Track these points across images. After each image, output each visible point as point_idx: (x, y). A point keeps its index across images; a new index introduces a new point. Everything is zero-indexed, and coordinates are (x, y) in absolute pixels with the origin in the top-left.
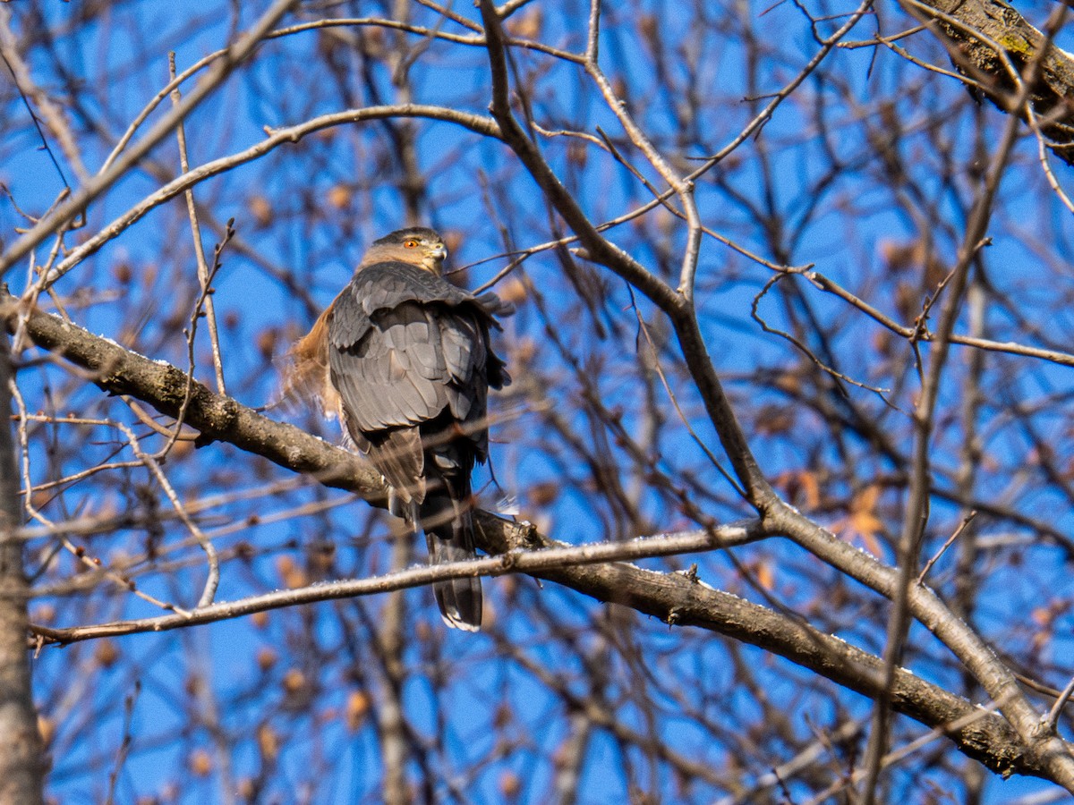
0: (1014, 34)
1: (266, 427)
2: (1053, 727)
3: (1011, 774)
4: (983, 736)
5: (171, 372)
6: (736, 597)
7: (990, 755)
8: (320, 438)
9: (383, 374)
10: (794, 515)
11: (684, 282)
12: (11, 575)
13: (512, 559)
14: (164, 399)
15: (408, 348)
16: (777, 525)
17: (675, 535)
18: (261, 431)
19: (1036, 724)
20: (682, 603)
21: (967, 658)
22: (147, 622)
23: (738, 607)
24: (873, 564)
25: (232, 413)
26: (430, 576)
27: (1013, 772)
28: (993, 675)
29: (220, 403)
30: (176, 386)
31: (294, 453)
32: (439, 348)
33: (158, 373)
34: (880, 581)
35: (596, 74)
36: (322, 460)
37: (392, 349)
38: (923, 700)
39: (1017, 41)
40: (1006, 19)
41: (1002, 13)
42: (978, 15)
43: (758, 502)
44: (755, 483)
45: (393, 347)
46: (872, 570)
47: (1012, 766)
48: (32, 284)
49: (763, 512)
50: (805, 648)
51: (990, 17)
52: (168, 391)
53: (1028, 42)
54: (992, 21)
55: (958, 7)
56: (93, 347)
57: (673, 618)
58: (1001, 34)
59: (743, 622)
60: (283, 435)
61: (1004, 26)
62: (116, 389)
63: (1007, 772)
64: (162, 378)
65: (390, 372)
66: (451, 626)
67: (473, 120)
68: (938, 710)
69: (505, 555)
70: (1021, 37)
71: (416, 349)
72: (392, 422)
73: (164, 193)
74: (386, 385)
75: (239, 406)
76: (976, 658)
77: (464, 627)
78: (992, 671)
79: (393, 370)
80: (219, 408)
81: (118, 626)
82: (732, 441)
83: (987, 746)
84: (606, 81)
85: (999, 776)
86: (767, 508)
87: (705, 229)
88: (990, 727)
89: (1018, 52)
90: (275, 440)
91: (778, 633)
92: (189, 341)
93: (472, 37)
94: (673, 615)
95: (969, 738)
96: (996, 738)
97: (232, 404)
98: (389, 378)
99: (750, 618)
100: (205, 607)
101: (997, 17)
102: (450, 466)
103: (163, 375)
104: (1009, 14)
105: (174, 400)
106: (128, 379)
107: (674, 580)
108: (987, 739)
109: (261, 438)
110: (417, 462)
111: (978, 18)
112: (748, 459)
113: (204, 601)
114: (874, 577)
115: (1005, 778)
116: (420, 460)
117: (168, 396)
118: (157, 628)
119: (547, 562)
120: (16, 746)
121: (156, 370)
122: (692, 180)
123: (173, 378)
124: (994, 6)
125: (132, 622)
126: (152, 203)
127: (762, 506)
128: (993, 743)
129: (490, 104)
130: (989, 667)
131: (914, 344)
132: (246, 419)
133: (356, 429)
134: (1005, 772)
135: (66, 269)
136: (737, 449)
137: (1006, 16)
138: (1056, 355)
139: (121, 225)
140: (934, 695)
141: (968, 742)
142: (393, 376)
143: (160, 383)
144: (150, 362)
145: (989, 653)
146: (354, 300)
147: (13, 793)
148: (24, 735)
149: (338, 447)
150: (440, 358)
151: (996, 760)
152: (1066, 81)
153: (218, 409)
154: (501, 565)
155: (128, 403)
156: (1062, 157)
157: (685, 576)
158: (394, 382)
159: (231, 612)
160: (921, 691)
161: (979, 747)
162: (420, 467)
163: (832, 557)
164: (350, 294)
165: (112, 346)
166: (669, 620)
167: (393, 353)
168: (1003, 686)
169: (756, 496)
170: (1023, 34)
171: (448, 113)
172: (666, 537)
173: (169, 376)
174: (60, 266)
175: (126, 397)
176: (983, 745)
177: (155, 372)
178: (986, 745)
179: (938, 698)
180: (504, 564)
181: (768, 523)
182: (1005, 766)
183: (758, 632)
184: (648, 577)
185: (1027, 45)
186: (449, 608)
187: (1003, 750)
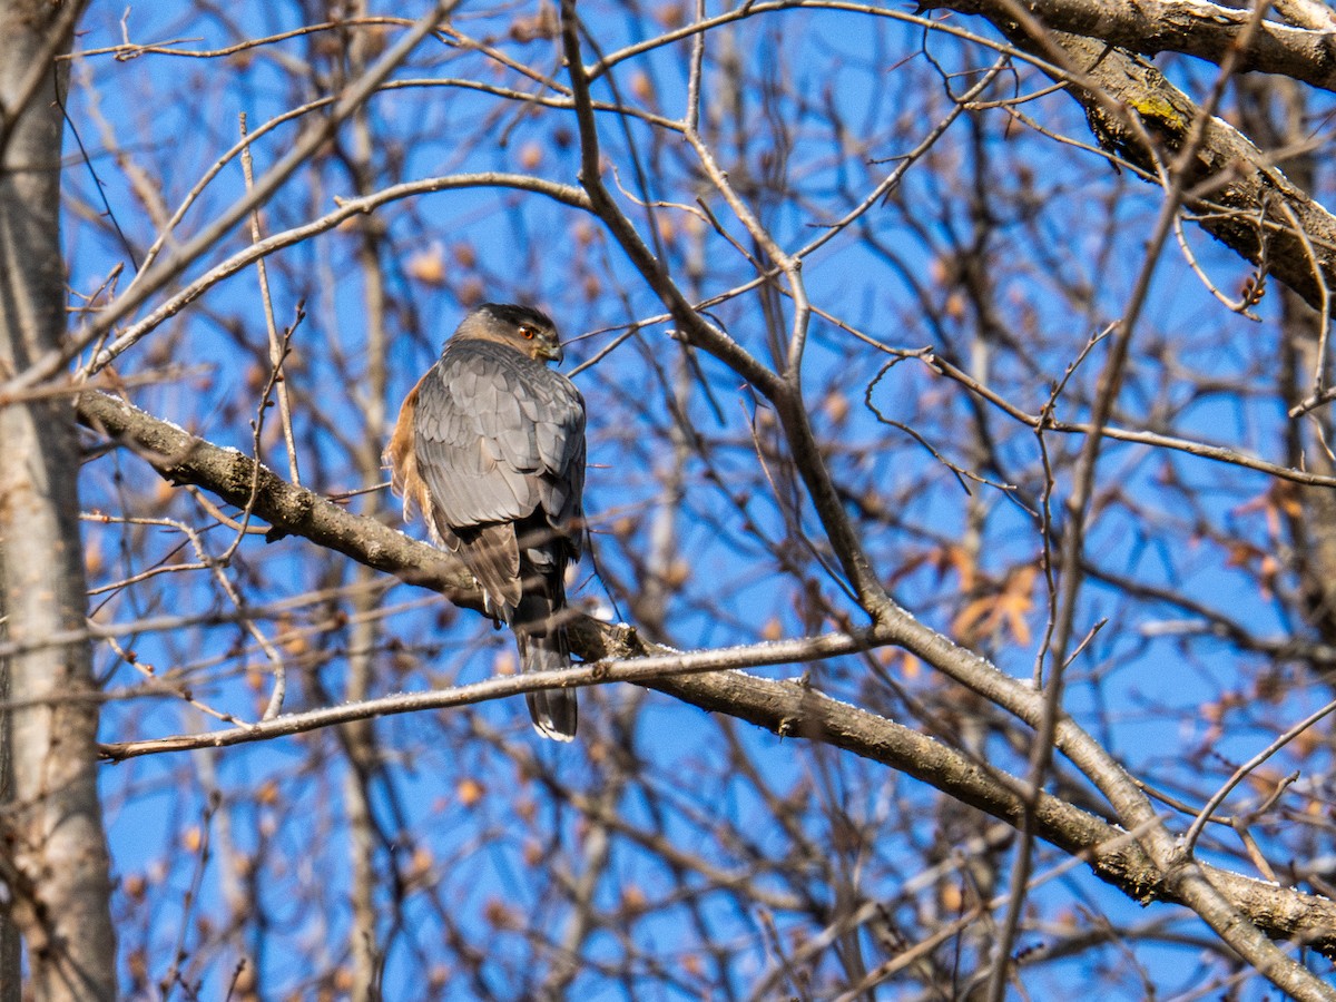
0: (1157, 97)
1: (344, 520)
2: (1189, 852)
3: (1151, 900)
4: (1121, 858)
5: (239, 460)
6: (853, 707)
7: (1128, 880)
8: (401, 533)
9: (472, 463)
10: (909, 621)
11: (789, 367)
12: (79, 678)
13: (603, 669)
14: (233, 489)
15: (499, 435)
16: (890, 632)
17: (780, 642)
18: (337, 525)
19: (1170, 849)
20: (794, 713)
21: (1096, 777)
22: (207, 737)
23: (855, 717)
24: (994, 675)
25: (307, 504)
26: (514, 687)
27: (1154, 898)
28: (1124, 795)
29: (293, 494)
30: (245, 475)
31: (374, 548)
32: (532, 434)
33: (226, 461)
34: (1002, 693)
35: (697, 142)
36: (405, 557)
37: (482, 436)
38: (1056, 820)
39: (1159, 104)
40: (1148, 80)
41: (1144, 74)
42: (1117, 75)
43: (870, 607)
44: (866, 586)
45: (482, 433)
46: (994, 681)
47: (1152, 892)
48: (81, 367)
49: (875, 618)
50: (928, 763)
51: (1132, 78)
52: (237, 480)
53: (1172, 105)
54: (1132, 82)
55: (1095, 66)
56: (156, 433)
57: (785, 729)
58: (1142, 97)
59: (860, 734)
60: (361, 529)
61: (1146, 88)
62: (181, 478)
63: (1146, 899)
64: (231, 466)
65: (479, 463)
66: (544, 736)
67: (561, 190)
68: (1071, 830)
69: (595, 664)
70: (1164, 100)
71: (507, 436)
72: (484, 517)
73: (225, 268)
74: (475, 477)
75: (313, 497)
76: (1106, 777)
77: (558, 736)
78: (1124, 791)
79: (483, 460)
80: (292, 499)
81: (175, 740)
82: (843, 540)
83: (1125, 871)
84: (707, 149)
85: (1137, 903)
86: (880, 613)
87: (813, 308)
88: (1129, 850)
89: (1161, 116)
90: (354, 534)
91: (899, 747)
92: (255, 433)
93: (559, 99)
94: (784, 726)
95: (1105, 862)
96: (1135, 860)
97: (306, 495)
98: (479, 469)
99: (867, 730)
100: (269, 720)
101: (1138, 78)
102: (543, 562)
103: (232, 463)
104: (1151, 75)
105: (243, 491)
106: (194, 467)
107: (786, 688)
108: (1126, 863)
109: (338, 532)
110: (513, 562)
111: (1117, 79)
112: (859, 560)
113: (269, 714)
114: (996, 689)
115: (1145, 905)
116: (515, 559)
117: (238, 486)
118: (218, 743)
119: (641, 671)
120: (82, 864)
121: (224, 458)
122: (801, 257)
123: (242, 466)
124: (1136, 66)
125: (191, 737)
126: (212, 279)
127: (875, 612)
128: (1132, 866)
129: (579, 173)
130: (1120, 787)
131: (1039, 435)
132: (322, 510)
133: (445, 524)
134: (1144, 899)
135: (118, 351)
136: (847, 548)
137: (1149, 77)
138: (1194, 446)
139: (178, 303)
140: (1067, 815)
141: (1105, 866)
142: (483, 467)
143: (229, 472)
144: (217, 449)
145: (1121, 772)
146: (440, 383)
147: (79, 915)
148: (91, 852)
149: (422, 542)
150: (533, 445)
151: (1134, 886)
152: (1213, 147)
153: (291, 501)
154: (591, 674)
155: (194, 493)
156: (1208, 230)
157: (798, 684)
158: (484, 473)
159: (298, 726)
160: (1054, 810)
161: (1116, 871)
162: (516, 567)
163: (950, 668)
164: (436, 375)
165: (177, 432)
166: (780, 731)
167: (483, 440)
168: (1136, 807)
169: (868, 601)
170: (1167, 96)
171: (534, 183)
172: (770, 645)
173: (237, 464)
174: (112, 347)
175: (191, 487)
176: (1120, 869)
177: (223, 457)
178: (1123, 869)
179: (1072, 818)
180: (594, 674)
181: (880, 630)
182: (1144, 892)
183: (877, 745)
184: (757, 685)
185: (1171, 109)
186: (541, 716)
187: (1142, 875)
